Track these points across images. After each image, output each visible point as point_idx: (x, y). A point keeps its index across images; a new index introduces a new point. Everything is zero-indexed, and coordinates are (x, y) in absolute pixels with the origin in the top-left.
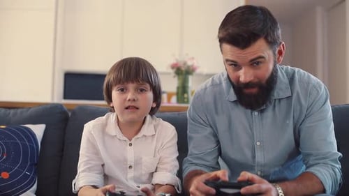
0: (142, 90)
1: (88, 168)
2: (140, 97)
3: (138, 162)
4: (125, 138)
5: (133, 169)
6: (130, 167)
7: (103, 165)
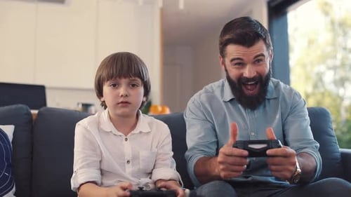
0: (133, 85)
1: (87, 164)
2: (132, 92)
3: (135, 157)
4: (120, 134)
5: (130, 164)
6: (128, 162)
7: (101, 162)
